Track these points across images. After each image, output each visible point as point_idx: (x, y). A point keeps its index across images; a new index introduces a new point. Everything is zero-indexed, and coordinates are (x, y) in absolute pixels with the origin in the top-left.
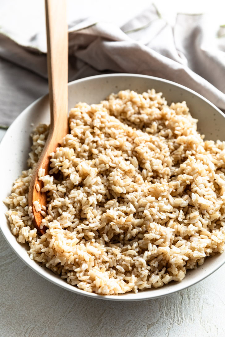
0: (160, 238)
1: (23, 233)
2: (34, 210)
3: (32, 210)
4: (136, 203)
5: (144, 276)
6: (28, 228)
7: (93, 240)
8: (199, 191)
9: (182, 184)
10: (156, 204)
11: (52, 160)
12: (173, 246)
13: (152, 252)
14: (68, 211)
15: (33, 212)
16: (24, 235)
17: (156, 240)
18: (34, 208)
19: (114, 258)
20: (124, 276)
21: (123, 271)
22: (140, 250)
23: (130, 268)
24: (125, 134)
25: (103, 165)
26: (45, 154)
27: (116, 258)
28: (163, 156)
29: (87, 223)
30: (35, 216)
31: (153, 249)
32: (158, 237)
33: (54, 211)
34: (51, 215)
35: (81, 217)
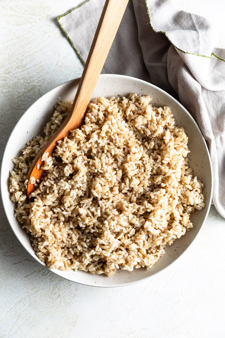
0: (107, 245)
1: (15, 196)
2: (29, 183)
3: (28, 182)
4: (103, 210)
5: (85, 264)
6: (20, 193)
7: (62, 224)
8: (153, 221)
9: (144, 210)
10: (116, 218)
11: (58, 147)
12: (114, 253)
13: (97, 252)
14: (53, 194)
15: (27, 184)
16: (15, 197)
17: (104, 245)
18: (29, 182)
19: (71, 242)
20: (72, 257)
21: (73, 253)
22: (91, 245)
23: (78, 254)
24: (125, 143)
25: (94, 168)
26: (54, 140)
27: (72, 243)
28: (143, 178)
29: (63, 209)
30: (28, 188)
31: (99, 251)
32: (106, 244)
33: (43, 188)
34: (40, 190)
35: (60, 201)
